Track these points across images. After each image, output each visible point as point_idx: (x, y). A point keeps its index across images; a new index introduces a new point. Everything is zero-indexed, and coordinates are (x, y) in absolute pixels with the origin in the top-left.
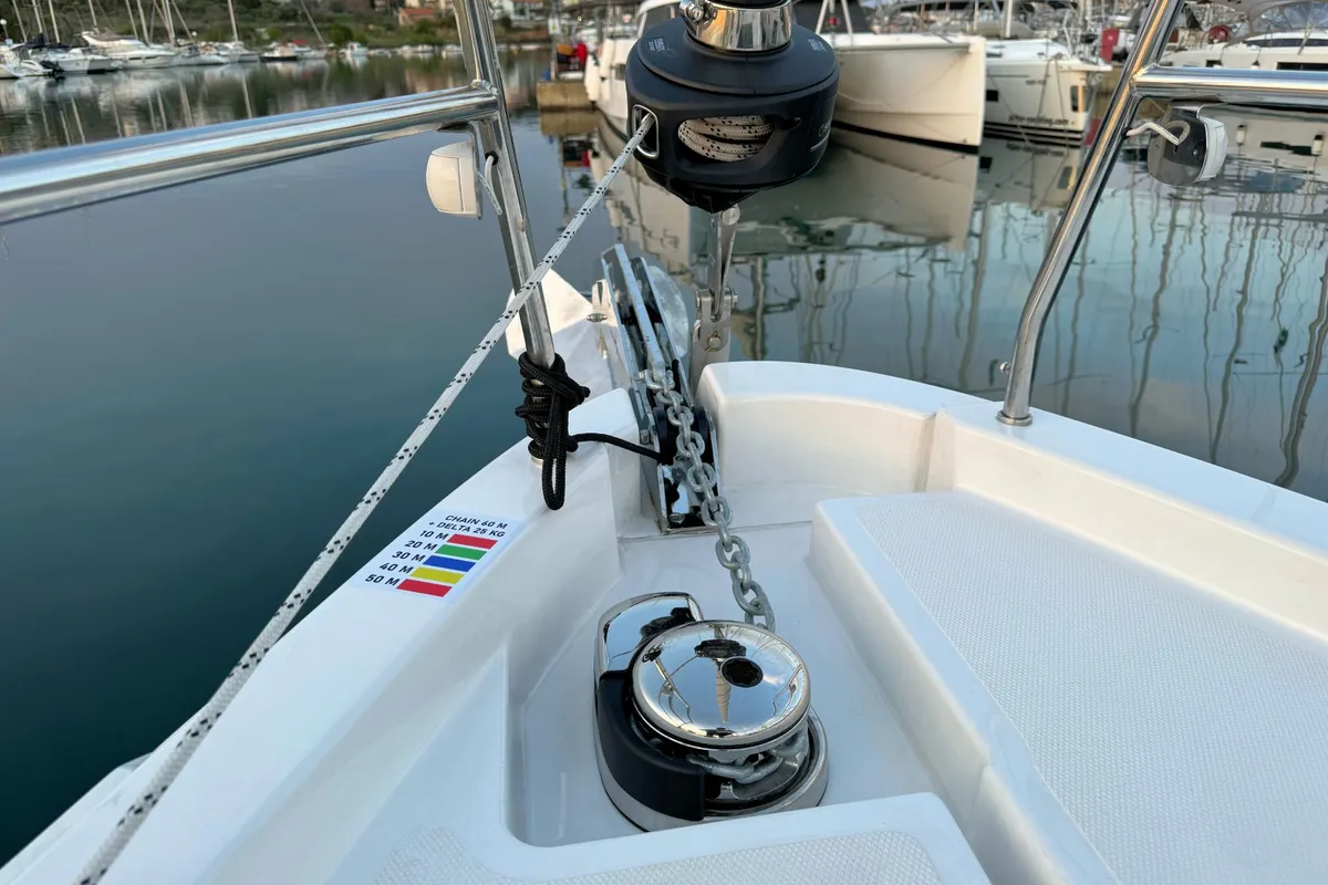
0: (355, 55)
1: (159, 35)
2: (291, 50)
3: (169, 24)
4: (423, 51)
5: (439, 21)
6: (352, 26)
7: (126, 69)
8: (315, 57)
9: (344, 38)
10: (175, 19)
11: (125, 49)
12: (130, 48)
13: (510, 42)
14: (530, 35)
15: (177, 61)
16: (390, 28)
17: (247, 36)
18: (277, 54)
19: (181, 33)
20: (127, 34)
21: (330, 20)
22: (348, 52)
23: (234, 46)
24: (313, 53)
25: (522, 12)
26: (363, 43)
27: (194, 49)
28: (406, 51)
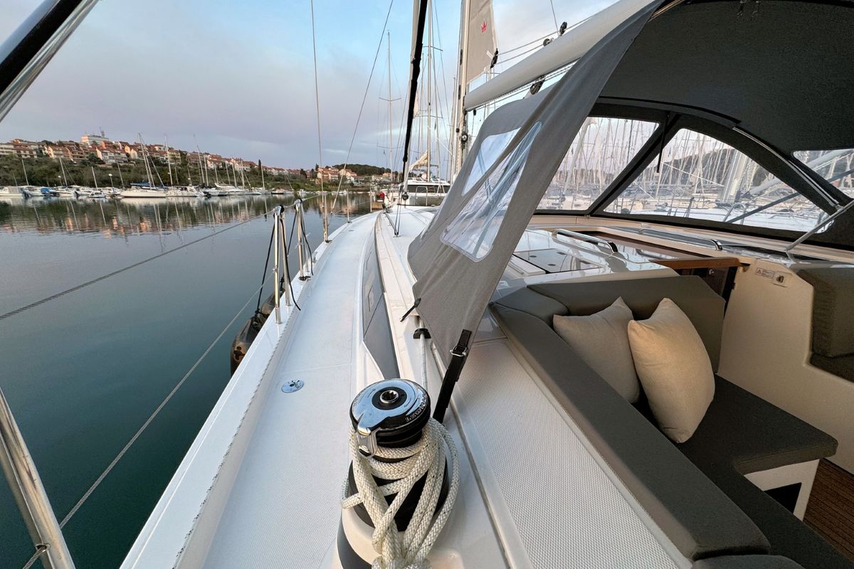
0: (302, 193)
1: (240, 184)
2: (281, 191)
3: (243, 181)
4: (325, 193)
5: (329, 183)
6: (299, 184)
7: (229, 195)
8: (290, 194)
9: (297, 188)
10: (245, 179)
12: (230, 188)
13: (353, 191)
14: (360, 189)
15: (246, 193)
16: (312, 185)
17: (267, 188)
18: (277, 192)
19: (246, 184)
20: (227, 183)
21: (292, 181)
22: (300, 192)
23: (262, 189)
24: (289, 192)
25: (357, 181)
26: (305, 190)
27: (251, 190)
28: (319, 193)
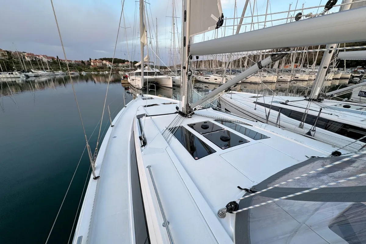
0: (83, 73)
1: (46, 69)
2: (72, 72)
3: (48, 68)
4: (96, 73)
5: (98, 68)
6: (82, 68)
7: (41, 76)
8: (77, 74)
9: (81, 70)
10: (49, 66)
11: (40, 72)
12: (41, 72)
14: (114, 70)
15: (51, 74)
16: (89, 69)
17: (63, 71)
18: (69, 73)
19: (50, 69)
20: (39, 69)
21: (77, 67)
22: (82, 73)
23: (60, 72)
24: (76, 73)
25: (112, 66)
26: (85, 71)
27: (54, 73)
28: (93, 73)
